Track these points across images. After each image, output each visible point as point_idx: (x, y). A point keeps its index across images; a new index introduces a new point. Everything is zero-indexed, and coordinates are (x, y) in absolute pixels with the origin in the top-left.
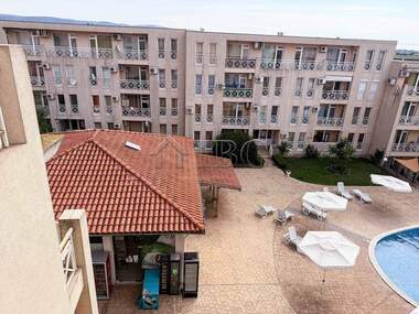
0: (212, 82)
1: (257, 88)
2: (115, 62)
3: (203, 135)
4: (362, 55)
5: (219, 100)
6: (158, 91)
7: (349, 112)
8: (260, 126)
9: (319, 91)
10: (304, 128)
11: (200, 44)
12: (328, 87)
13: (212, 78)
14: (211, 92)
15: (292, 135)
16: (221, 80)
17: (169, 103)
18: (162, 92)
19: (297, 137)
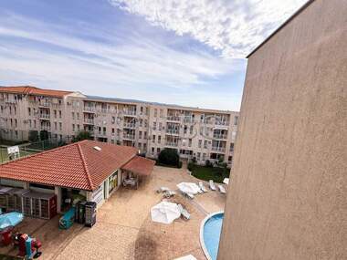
0: (160, 126)
1: (181, 130)
2: (123, 115)
3: (155, 150)
4: (232, 119)
5: (163, 134)
6: (139, 128)
7: (228, 145)
8: (183, 148)
9: (211, 134)
10: (205, 151)
11: (156, 110)
12: (216, 132)
13: (161, 124)
14: (160, 130)
15: (199, 154)
16: (164, 125)
17: (143, 133)
18: (141, 129)
19: (202, 155)
